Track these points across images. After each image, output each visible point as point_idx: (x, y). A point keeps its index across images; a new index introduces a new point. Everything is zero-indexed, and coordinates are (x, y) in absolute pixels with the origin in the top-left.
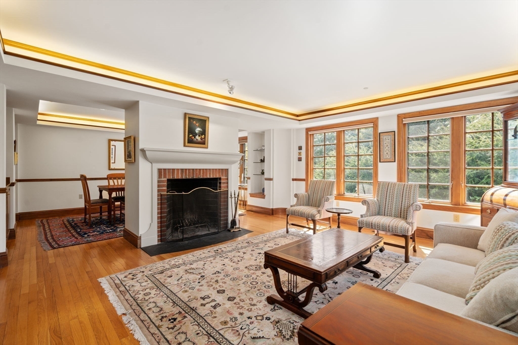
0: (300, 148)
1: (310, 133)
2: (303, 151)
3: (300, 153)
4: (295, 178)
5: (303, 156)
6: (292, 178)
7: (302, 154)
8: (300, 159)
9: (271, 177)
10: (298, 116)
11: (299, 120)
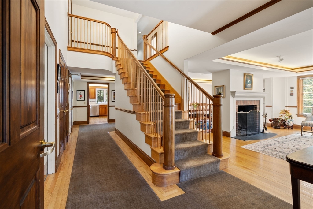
0: (292, 88)
1: (301, 79)
3: (292, 91)
4: (287, 105)
5: (295, 93)
6: (285, 105)
7: (294, 91)
8: (292, 95)
9: (271, 105)
10: (293, 69)
11: (297, 72)
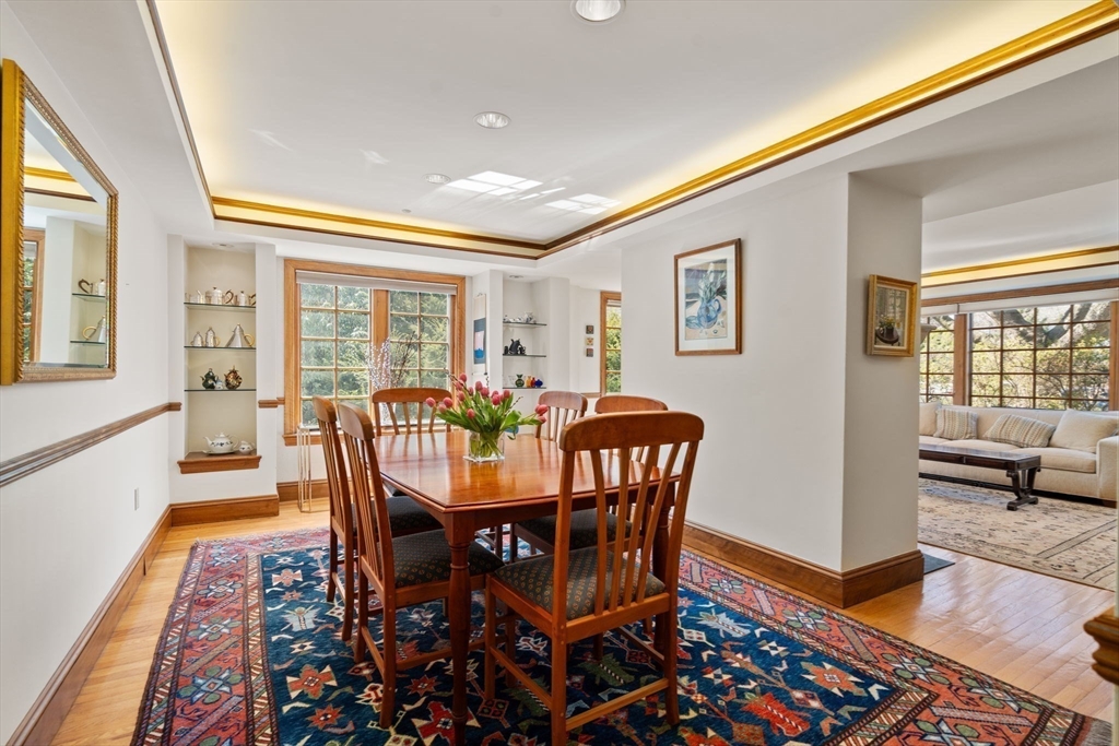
0: (589, 330)
2: (596, 336)
3: (590, 341)
5: (596, 348)
7: (593, 342)
8: (589, 353)
